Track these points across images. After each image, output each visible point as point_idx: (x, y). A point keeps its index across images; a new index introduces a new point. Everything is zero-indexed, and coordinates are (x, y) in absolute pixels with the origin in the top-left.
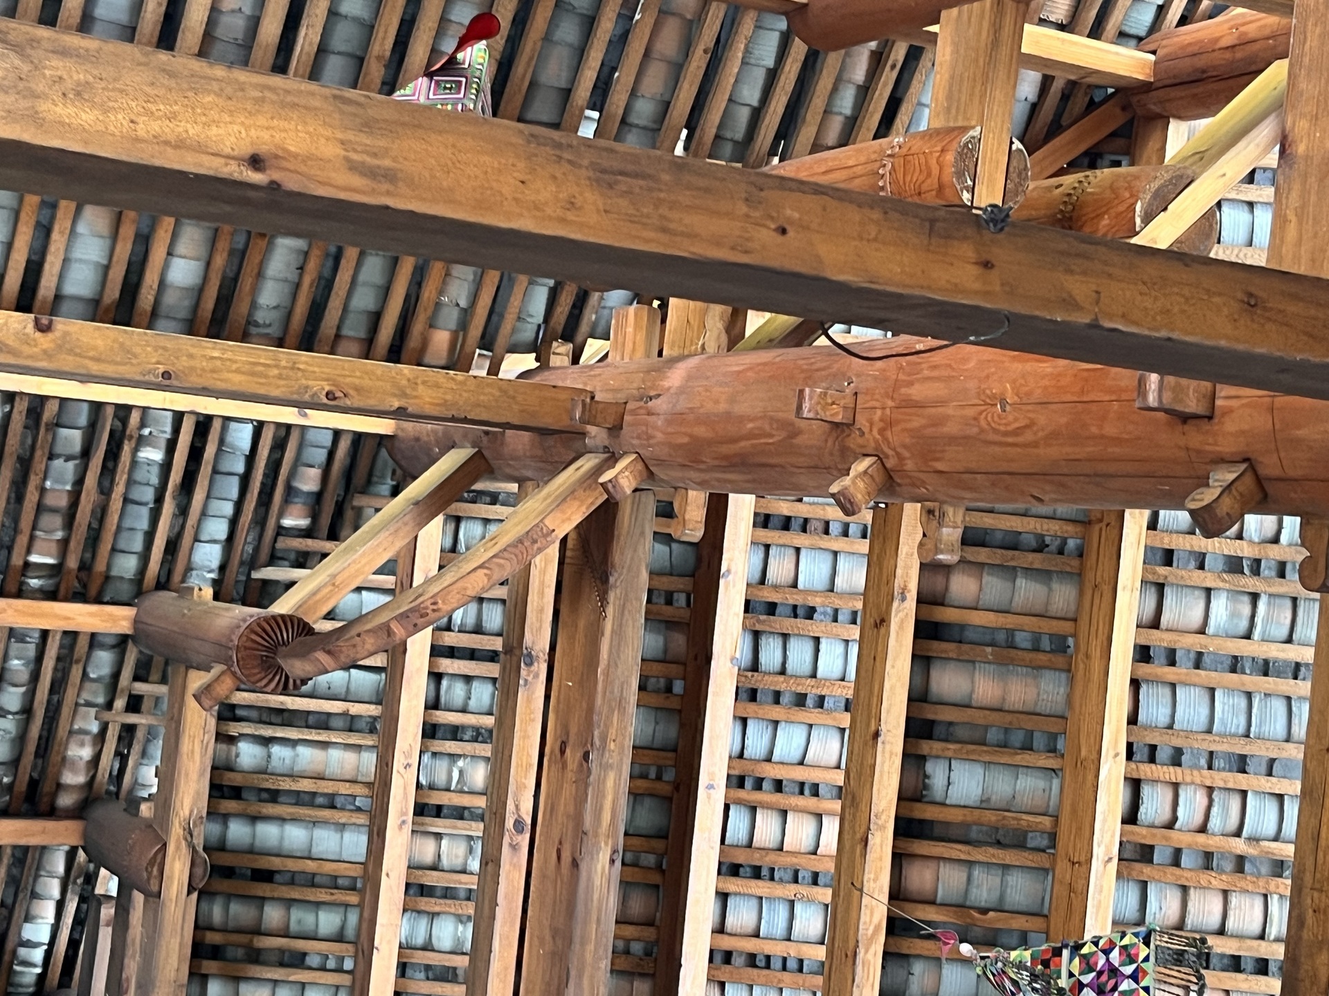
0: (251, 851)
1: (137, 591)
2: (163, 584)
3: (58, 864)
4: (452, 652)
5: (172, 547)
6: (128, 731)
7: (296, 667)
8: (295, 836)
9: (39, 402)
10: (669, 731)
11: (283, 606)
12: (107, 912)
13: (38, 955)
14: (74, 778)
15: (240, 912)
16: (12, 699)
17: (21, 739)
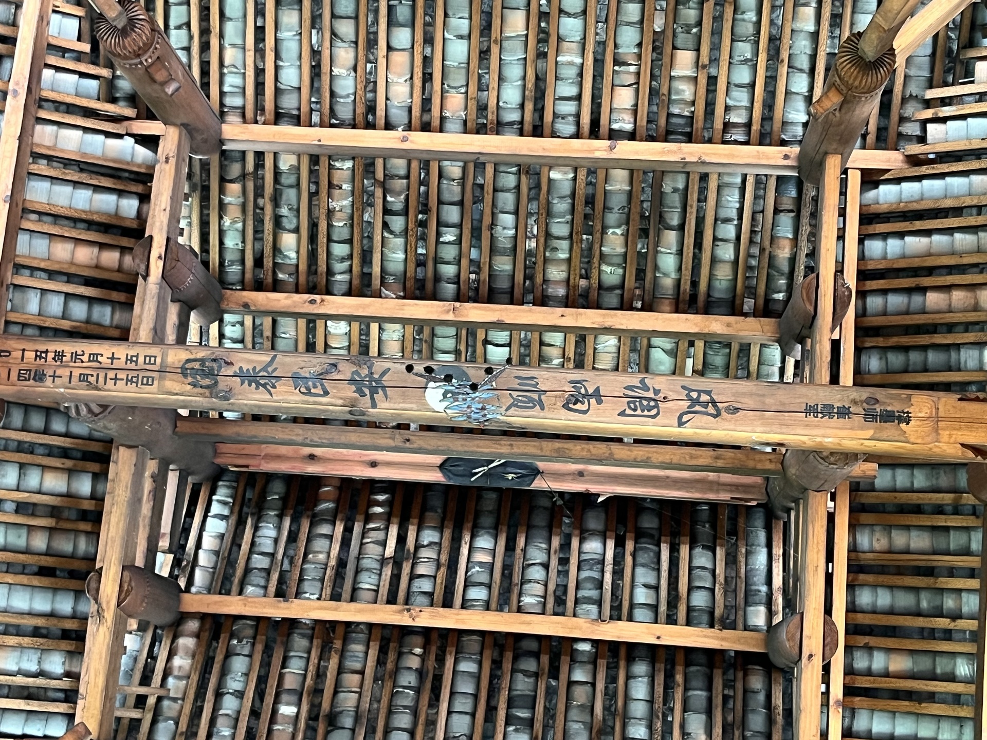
0: (55, 590)
3: (200, 577)
6: (146, 680)
12: (164, 543)
13: (216, 508)
14: (186, 642)
16: (229, 704)
17: (224, 672)
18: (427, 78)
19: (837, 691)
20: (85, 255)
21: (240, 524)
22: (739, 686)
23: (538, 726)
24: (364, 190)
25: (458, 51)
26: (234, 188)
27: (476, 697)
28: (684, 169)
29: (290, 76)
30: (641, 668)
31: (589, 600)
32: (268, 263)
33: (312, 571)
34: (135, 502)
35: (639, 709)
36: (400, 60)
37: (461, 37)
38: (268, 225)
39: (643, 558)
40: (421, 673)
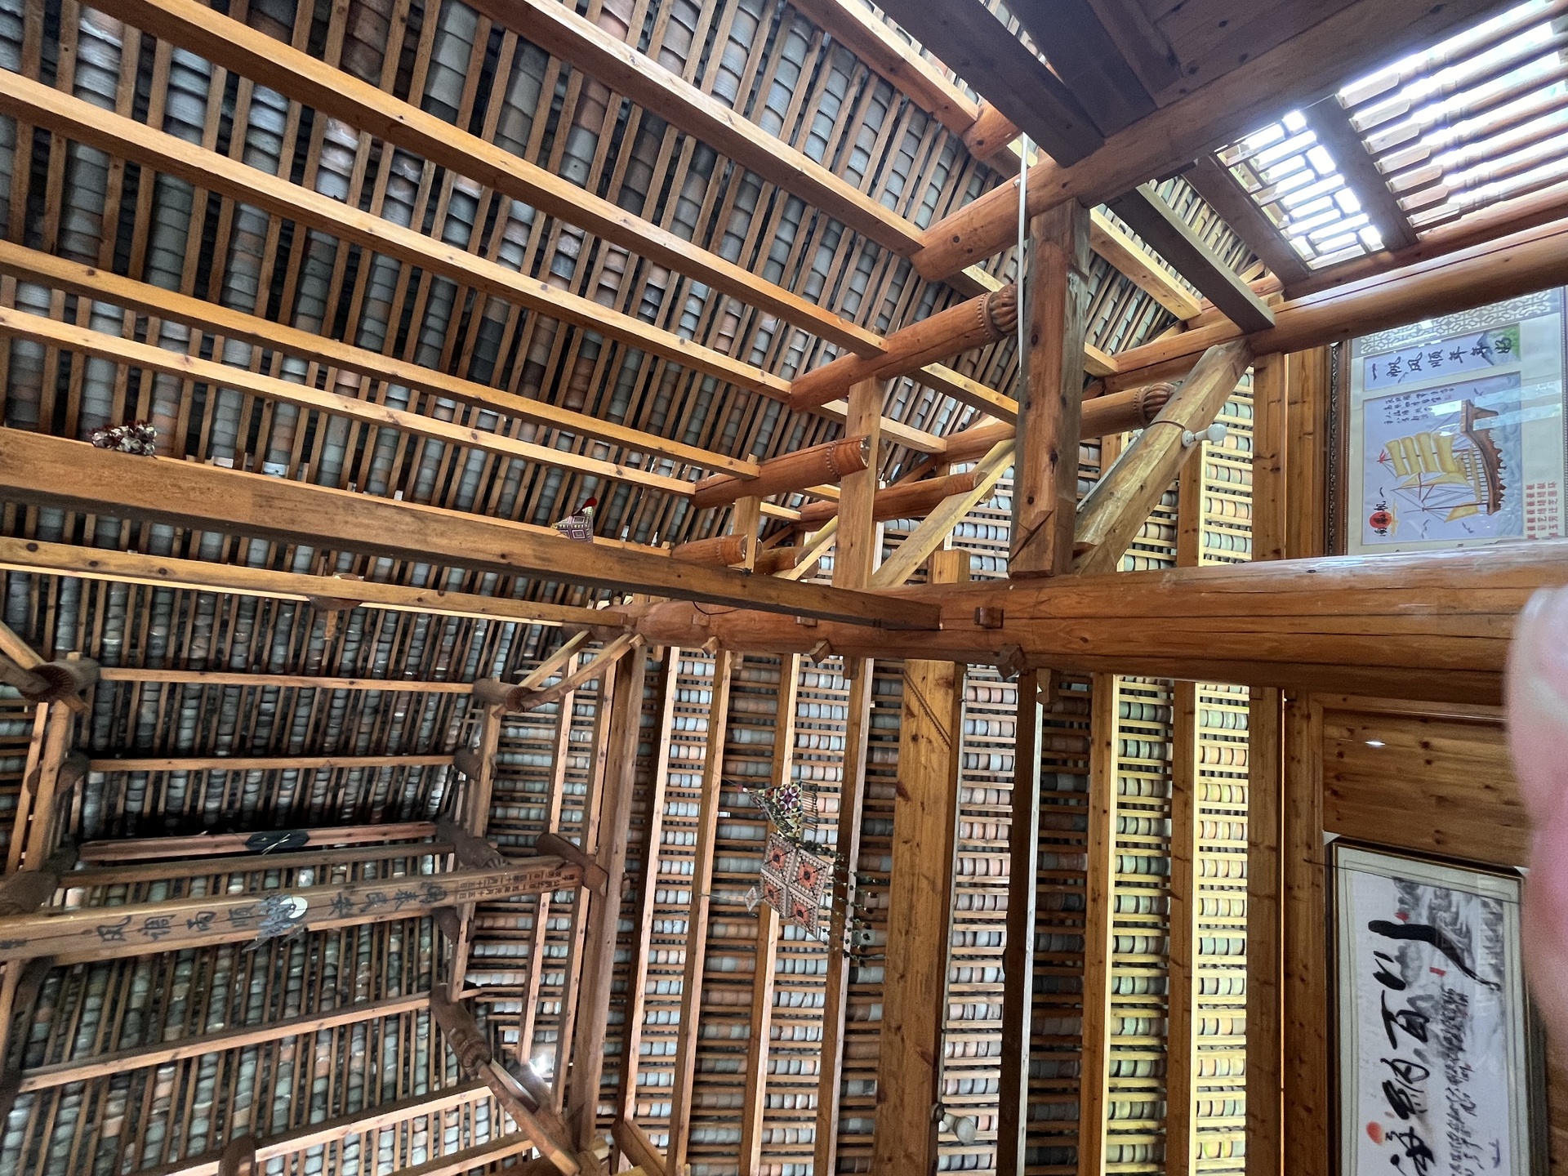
0: (512, 764)
1: (474, 679)
2: (483, 676)
3: (445, 770)
4: (581, 697)
5: (486, 664)
6: (470, 726)
7: (527, 705)
8: (527, 759)
9: (440, 617)
10: (652, 722)
11: (523, 684)
12: (462, 786)
13: (437, 801)
14: (451, 741)
15: (508, 785)
16: (430, 715)
17: (433, 729)
18: (304, 1065)
20: (501, 923)
21: (424, 795)
22: (113, 740)
23: (255, 713)
24: (349, 985)
25: (283, 1089)
26: (424, 970)
27: (293, 724)
29: (390, 1042)
30: (184, 744)
31: (216, 777)
32: (407, 933)
33: (387, 778)
34: (474, 811)
35: (188, 724)
36: (321, 1071)
38: (405, 954)
39: (179, 802)
40: (325, 734)
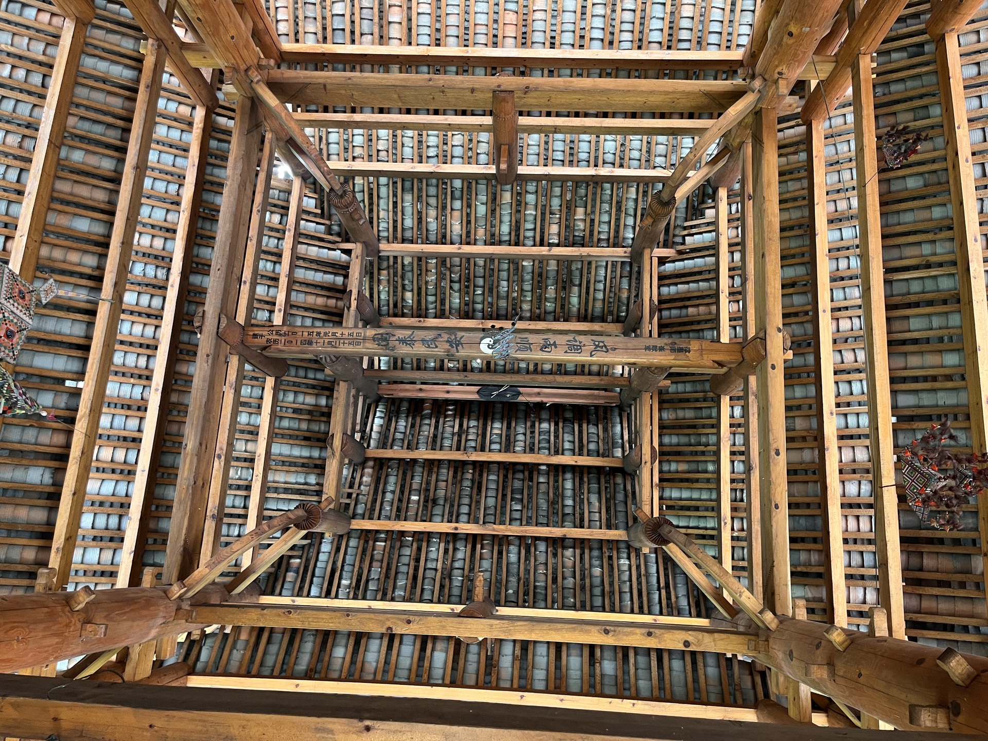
0: (311, 447)
1: (349, 535)
2: (341, 537)
3: (372, 443)
4: (239, 516)
5: (338, 550)
6: (351, 487)
7: (301, 512)
8: (296, 452)
9: (383, 599)
10: (158, 491)
11: (304, 532)
12: (358, 428)
13: (378, 414)
14: (368, 471)
15: (315, 427)
16: (389, 496)
17: (385, 483)
18: (469, 222)
19: (656, 479)
20: (320, 301)
21: (390, 420)
22: (612, 481)
23: (525, 501)
24: (441, 272)
25: (482, 210)
26: (385, 272)
27: (497, 490)
28: (580, 259)
29: (408, 223)
30: (569, 476)
31: (544, 448)
32: (399, 305)
33: (422, 439)
34: (347, 406)
35: (569, 493)
36: (457, 214)
37: (482, 204)
38: (400, 289)
39: (566, 430)
40: (473, 481)
